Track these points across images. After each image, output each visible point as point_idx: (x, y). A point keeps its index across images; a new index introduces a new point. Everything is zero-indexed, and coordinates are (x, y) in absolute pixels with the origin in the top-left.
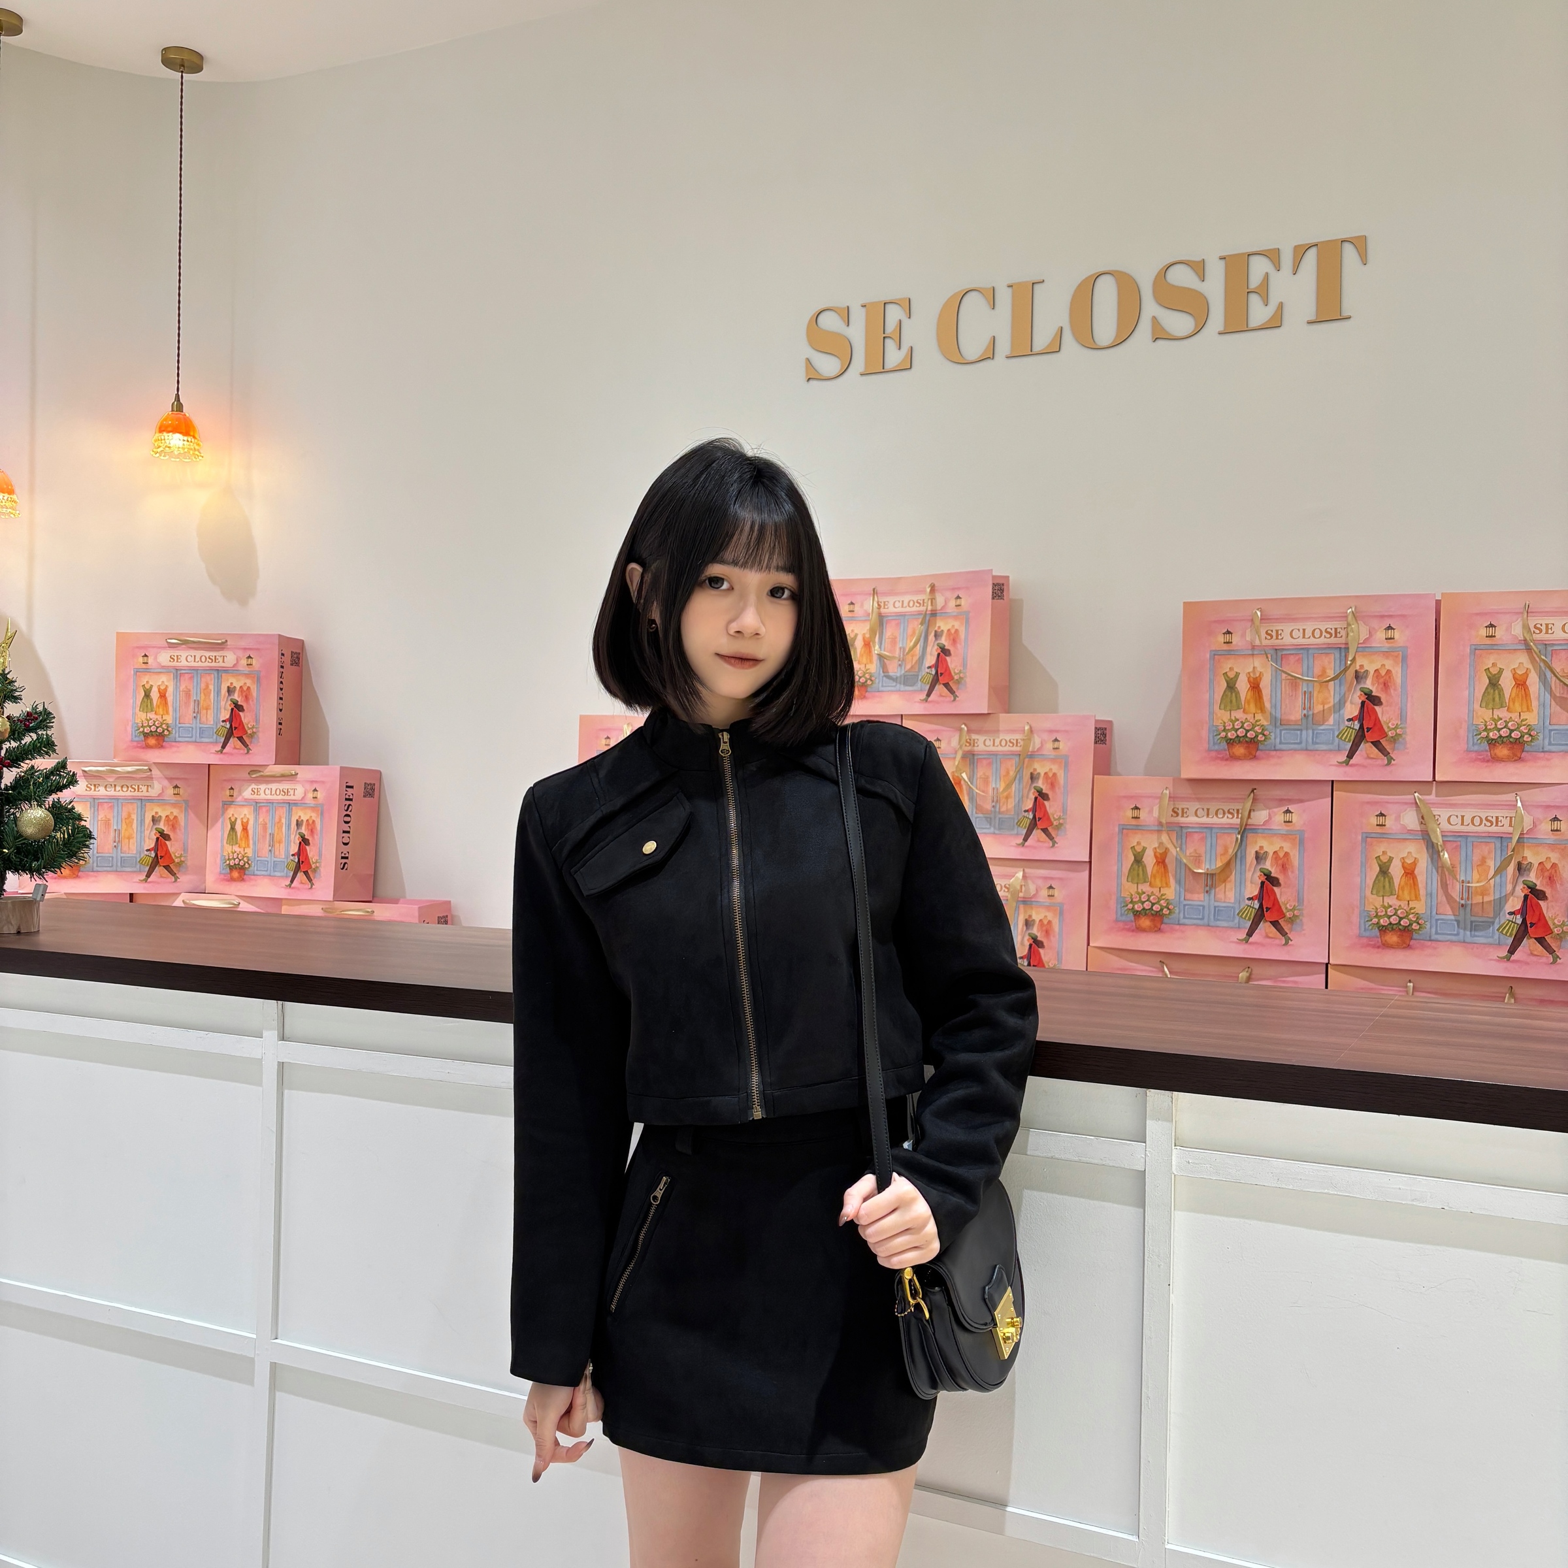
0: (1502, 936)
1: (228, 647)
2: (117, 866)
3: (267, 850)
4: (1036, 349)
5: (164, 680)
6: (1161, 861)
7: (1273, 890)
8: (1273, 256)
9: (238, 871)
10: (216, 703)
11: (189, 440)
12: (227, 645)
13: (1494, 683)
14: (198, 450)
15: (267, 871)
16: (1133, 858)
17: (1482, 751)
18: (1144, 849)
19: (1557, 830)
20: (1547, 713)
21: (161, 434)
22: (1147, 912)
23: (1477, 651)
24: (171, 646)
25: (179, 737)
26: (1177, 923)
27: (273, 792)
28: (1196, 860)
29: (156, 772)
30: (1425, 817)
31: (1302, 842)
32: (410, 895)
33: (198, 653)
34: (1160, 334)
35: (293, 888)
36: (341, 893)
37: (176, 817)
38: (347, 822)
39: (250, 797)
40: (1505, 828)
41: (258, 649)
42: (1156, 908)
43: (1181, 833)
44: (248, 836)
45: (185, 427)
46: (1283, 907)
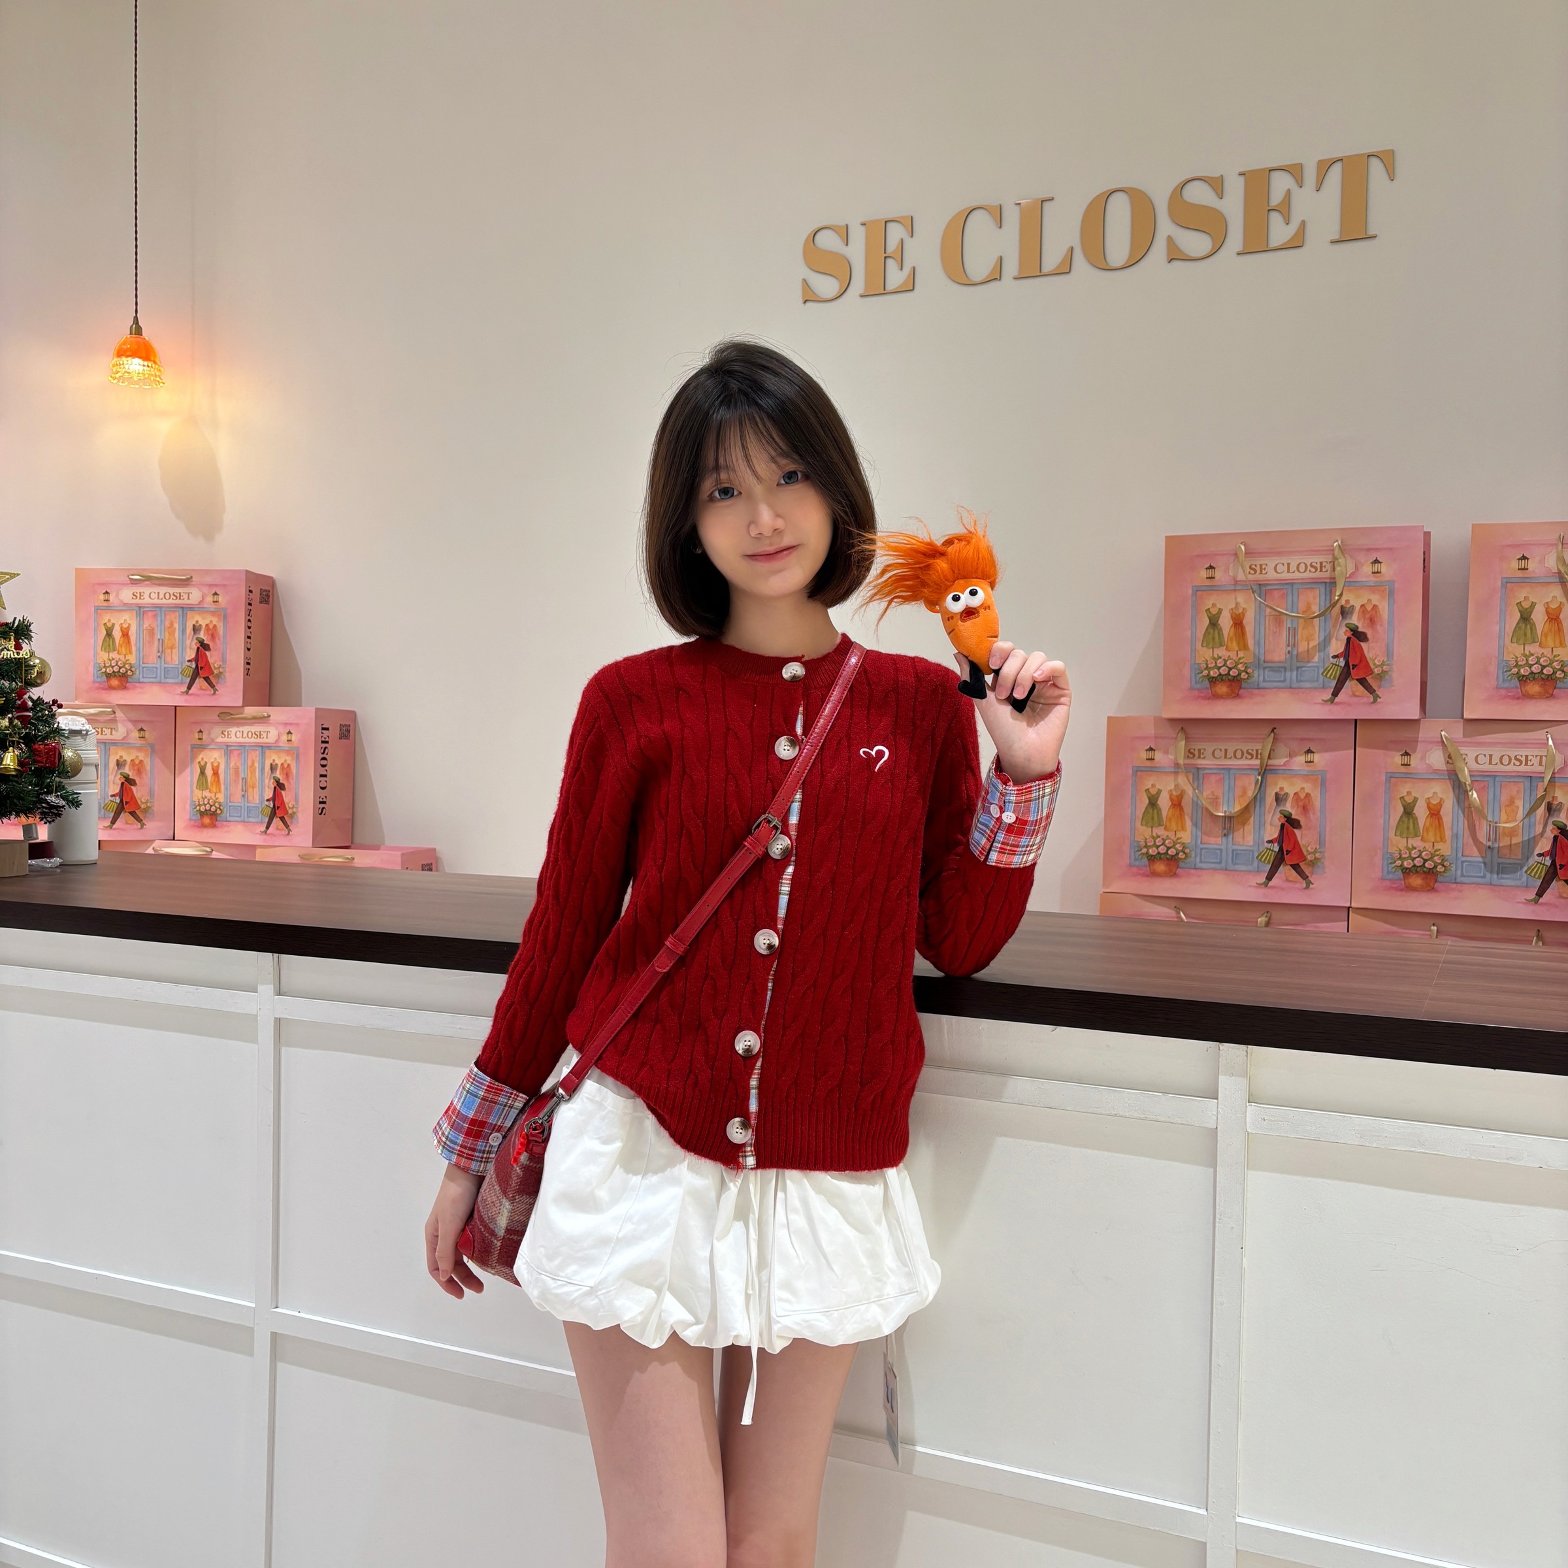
0: (1530, 879)
1: (194, 583)
3: (240, 796)
4: (1046, 269)
5: (127, 619)
6: (1177, 803)
7: (1293, 831)
8: (1296, 171)
9: (210, 817)
10: (181, 642)
11: (150, 365)
12: (192, 581)
13: (1526, 617)
14: (159, 376)
15: (240, 817)
16: (1147, 801)
17: (1512, 688)
18: (1159, 792)
21: (119, 359)
22: (1162, 856)
23: (1508, 584)
24: (133, 582)
25: (143, 677)
26: (1193, 867)
27: (245, 735)
28: (1213, 802)
29: (119, 714)
30: (1452, 755)
31: (1323, 784)
32: (389, 842)
33: (163, 590)
34: (1175, 255)
35: (269, 834)
36: (319, 841)
37: (141, 761)
38: (323, 766)
39: (220, 740)
40: (1535, 767)
41: (225, 586)
42: (1172, 852)
43: (1197, 775)
44: (219, 781)
45: (145, 352)
46: (1304, 850)
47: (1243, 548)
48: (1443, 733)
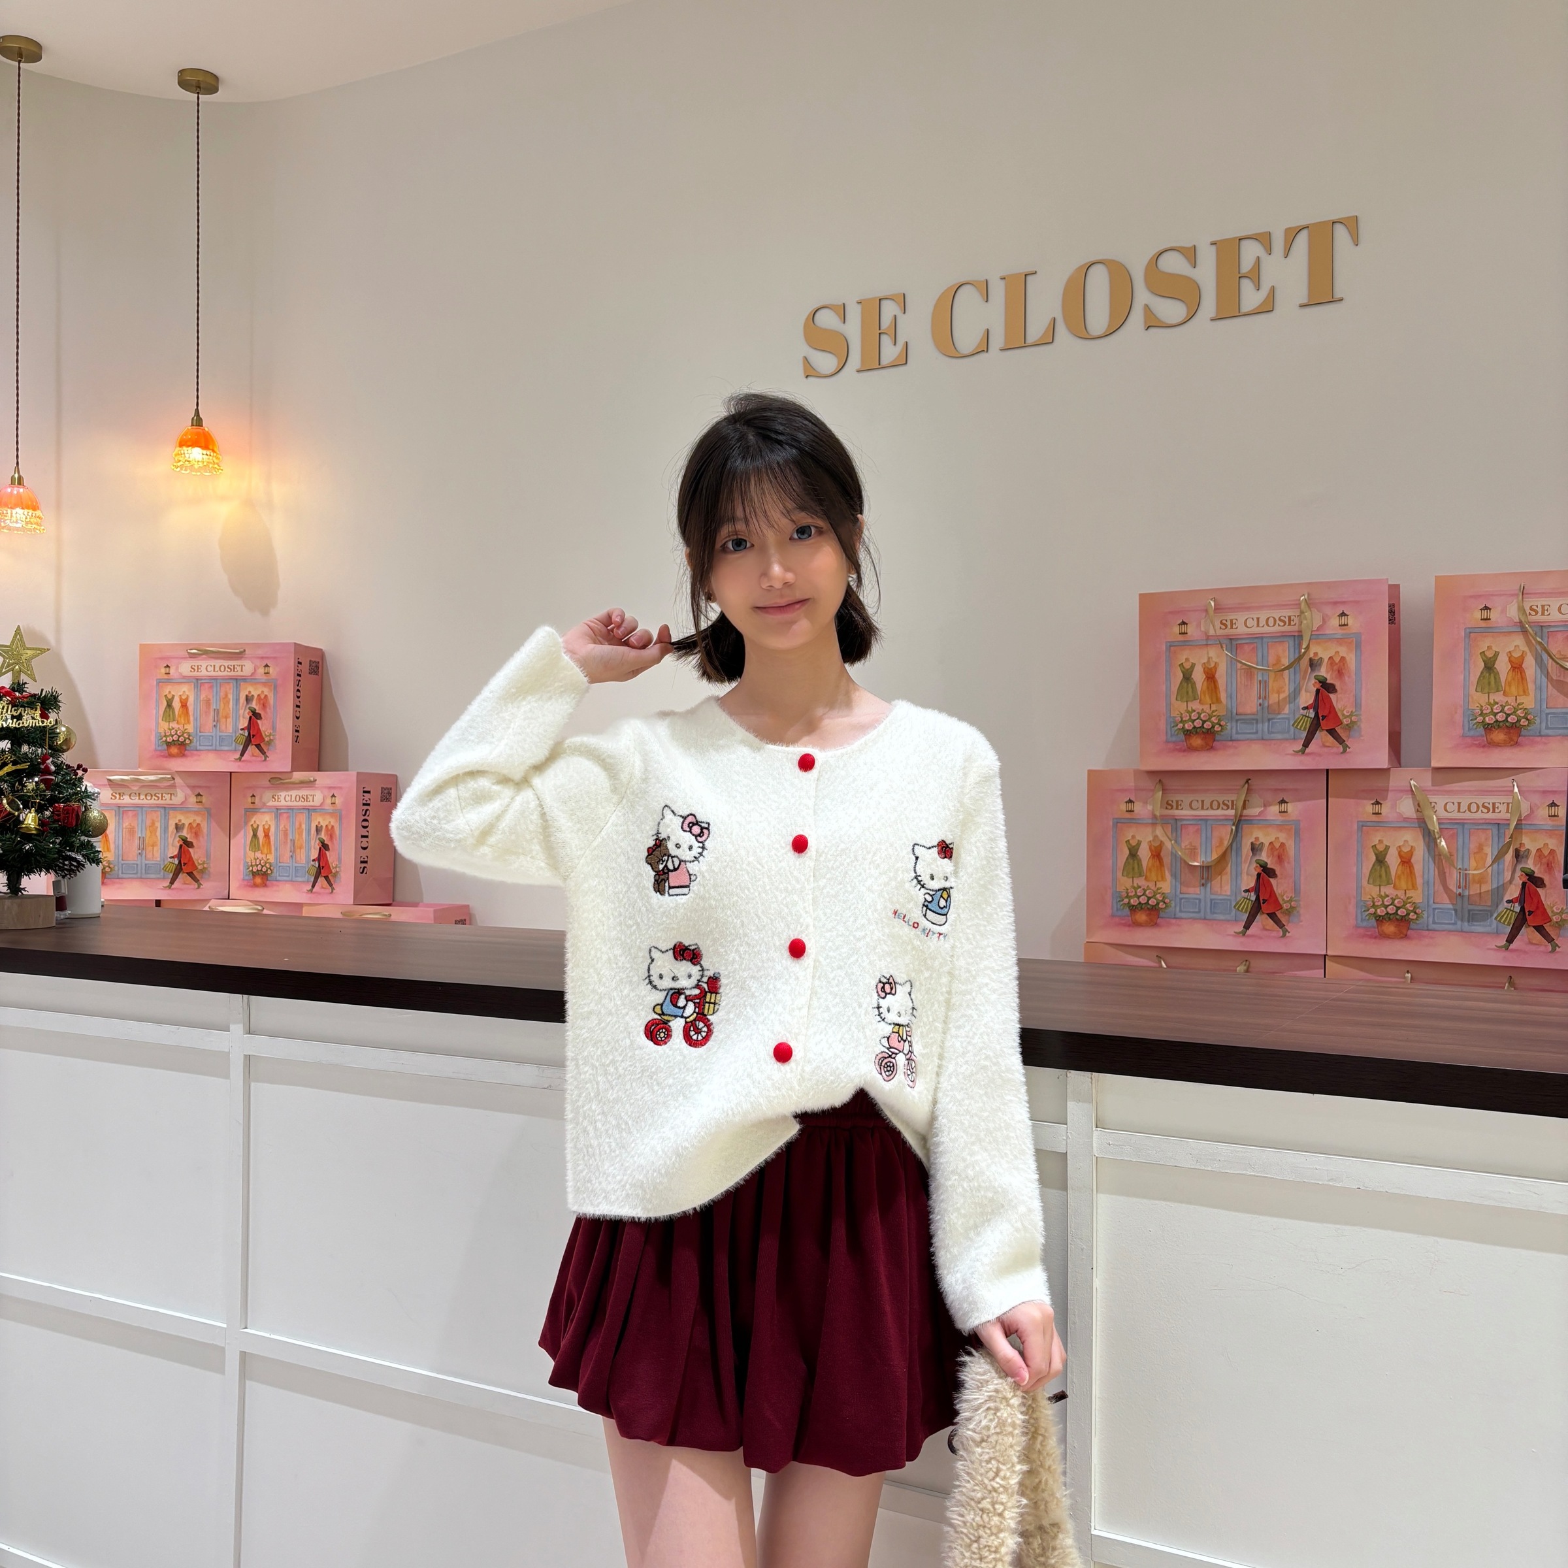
0: (1500, 925)
1: (247, 656)
3: (288, 856)
4: (1030, 340)
5: (185, 690)
6: (1157, 854)
7: (1269, 880)
8: (1264, 240)
9: (261, 876)
10: (235, 712)
11: (209, 453)
12: (245, 654)
13: (1489, 666)
14: (218, 463)
16: (1128, 852)
17: (1477, 736)
18: (1139, 843)
19: (1555, 816)
20: (1544, 696)
21: (181, 448)
22: (1142, 906)
23: (1472, 634)
24: (191, 656)
25: (200, 745)
26: (1174, 916)
27: (293, 799)
28: (1191, 853)
29: (178, 780)
30: (1421, 804)
31: (1297, 833)
32: (427, 899)
33: (218, 663)
34: (1152, 322)
35: (314, 893)
37: (198, 825)
38: (365, 827)
39: (271, 803)
40: (1502, 814)
41: (275, 658)
42: (1152, 902)
43: (1176, 826)
44: (269, 842)
45: (204, 441)
46: (1280, 899)
47: (1213, 604)
48: (1412, 782)
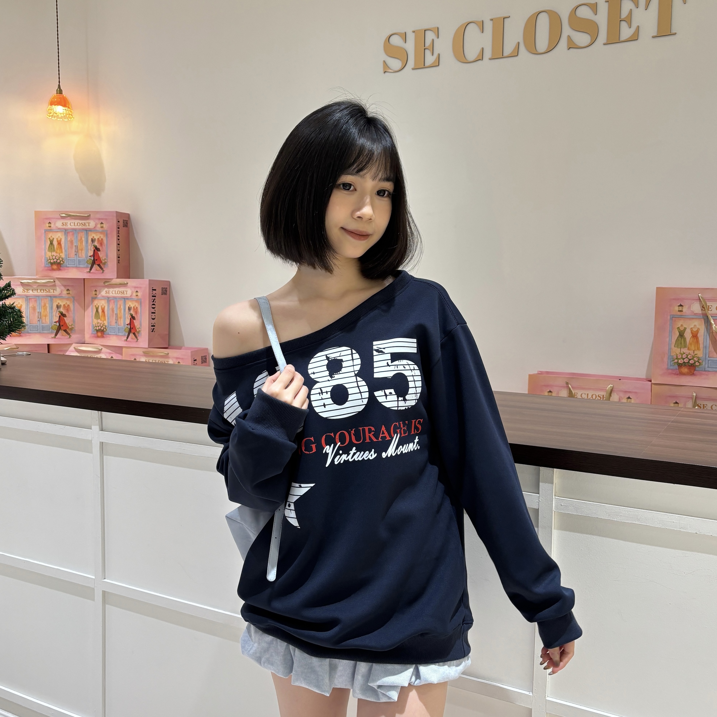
2: (40, 331)
3: (114, 322)
4: (505, 54)
5: (59, 236)
9: (101, 332)
10: (86, 247)
11: (66, 109)
12: (90, 217)
14: (71, 115)
15: (115, 332)
21: (51, 106)
24: (62, 218)
25: (68, 264)
27: (116, 293)
29: (57, 282)
32: (186, 345)
33: (76, 221)
34: (571, 45)
35: (128, 341)
36: (152, 344)
38: (153, 308)
39: (105, 295)
41: (106, 219)
44: (105, 315)
45: (64, 103)
